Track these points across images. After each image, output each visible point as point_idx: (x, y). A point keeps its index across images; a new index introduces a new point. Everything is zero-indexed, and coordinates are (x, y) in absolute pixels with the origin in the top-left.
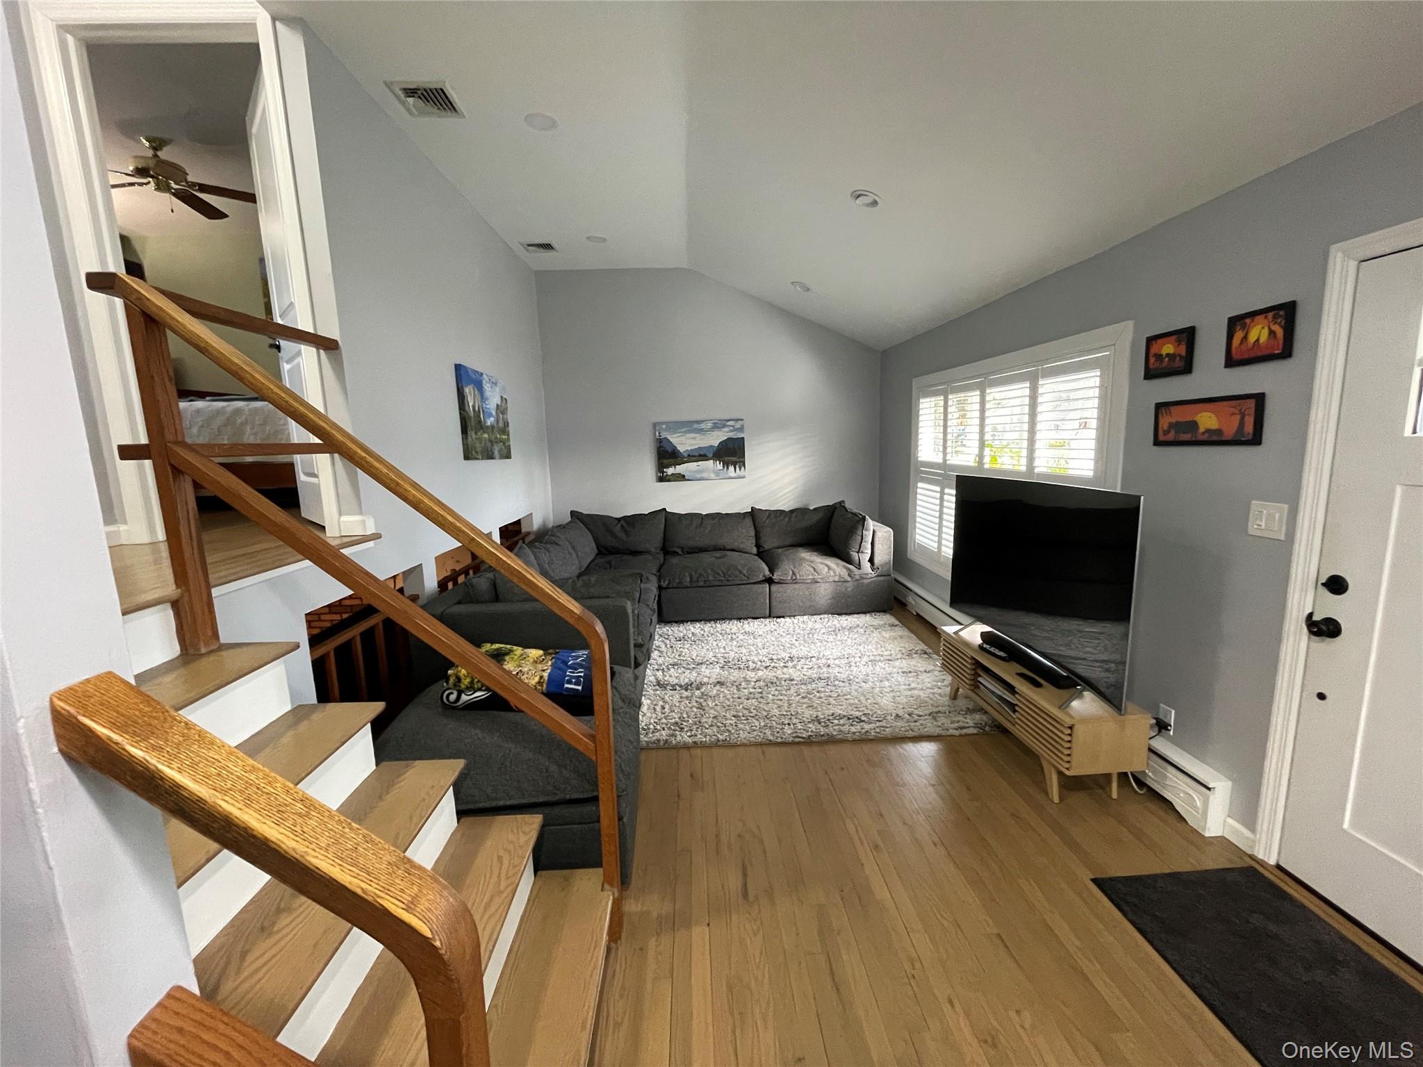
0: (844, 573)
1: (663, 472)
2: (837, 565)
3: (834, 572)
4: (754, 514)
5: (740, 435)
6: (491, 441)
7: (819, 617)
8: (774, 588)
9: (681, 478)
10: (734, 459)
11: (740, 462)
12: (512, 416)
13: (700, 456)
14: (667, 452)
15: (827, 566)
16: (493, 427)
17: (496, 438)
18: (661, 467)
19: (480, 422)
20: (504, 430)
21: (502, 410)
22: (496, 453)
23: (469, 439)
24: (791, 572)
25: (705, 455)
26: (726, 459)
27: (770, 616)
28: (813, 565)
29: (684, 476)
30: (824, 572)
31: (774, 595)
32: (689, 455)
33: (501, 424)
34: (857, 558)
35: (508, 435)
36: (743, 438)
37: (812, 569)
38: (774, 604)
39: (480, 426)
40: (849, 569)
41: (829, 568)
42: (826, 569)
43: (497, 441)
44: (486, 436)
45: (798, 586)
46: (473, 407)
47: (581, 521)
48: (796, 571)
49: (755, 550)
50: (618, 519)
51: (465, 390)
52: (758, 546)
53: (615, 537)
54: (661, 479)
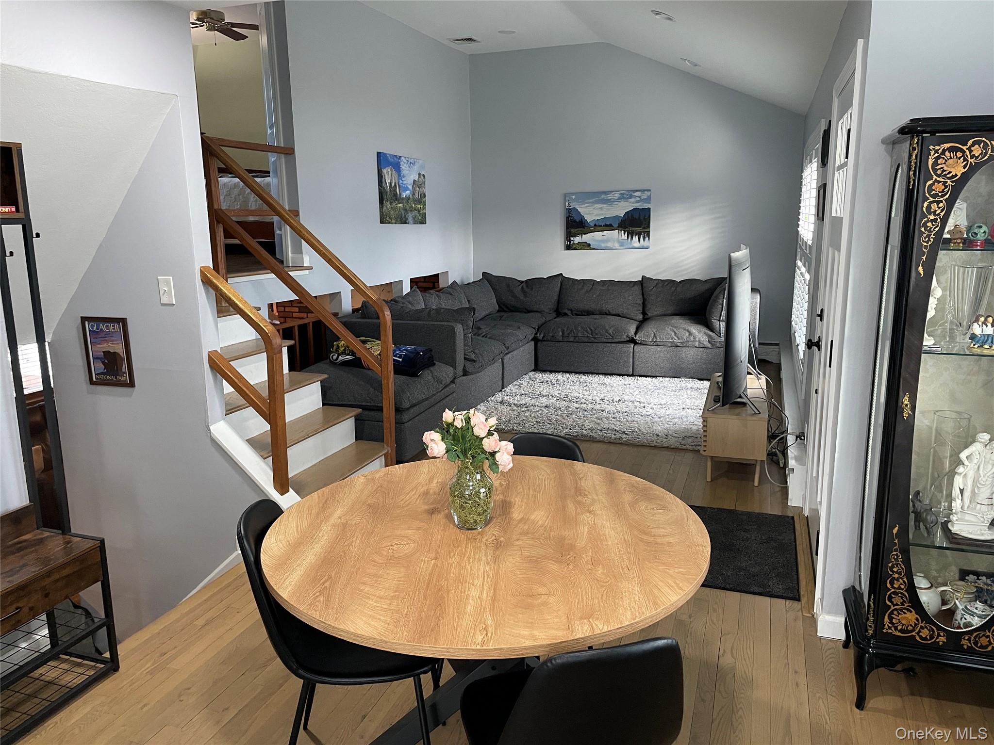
1: (570, 241)
4: (644, 282)
5: (646, 206)
6: (406, 210)
8: (637, 348)
9: (586, 246)
10: (638, 229)
11: (644, 232)
12: (427, 190)
13: (606, 225)
14: (575, 221)
15: (689, 331)
16: (408, 198)
17: (411, 207)
18: (569, 235)
19: (395, 195)
21: (419, 184)
22: (410, 219)
23: (385, 208)
24: (653, 335)
25: (611, 225)
26: (631, 229)
27: (632, 375)
29: (589, 245)
30: (685, 337)
31: (637, 355)
32: (595, 225)
33: (417, 196)
34: (718, 326)
35: (424, 204)
36: (649, 209)
38: (637, 363)
39: (396, 198)
40: (709, 336)
41: (690, 334)
42: (687, 334)
43: (412, 210)
44: (401, 205)
45: (659, 349)
46: (390, 184)
47: (489, 281)
48: (658, 334)
49: (640, 317)
50: (522, 282)
51: (384, 171)
52: (644, 313)
53: (514, 296)
54: (568, 248)
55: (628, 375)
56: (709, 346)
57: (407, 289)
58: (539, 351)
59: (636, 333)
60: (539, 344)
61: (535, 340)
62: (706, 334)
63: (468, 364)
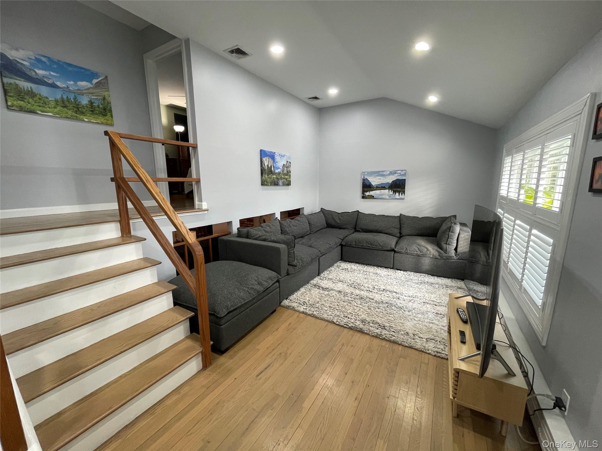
0: (436, 254)
1: (364, 194)
2: (433, 249)
3: (430, 253)
4: (401, 218)
5: (404, 178)
6: (278, 179)
7: (420, 274)
8: (396, 255)
9: (372, 197)
10: (399, 189)
11: (402, 191)
12: (292, 169)
13: (382, 187)
14: (367, 185)
15: (426, 248)
16: (279, 173)
17: (282, 177)
18: (364, 192)
20: (288, 173)
21: (287, 166)
22: (280, 182)
23: (264, 177)
24: (405, 248)
25: (384, 187)
26: (395, 189)
27: (393, 268)
28: (419, 247)
29: (373, 197)
30: (424, 251)
31: (396, 258)
32: (377, 187)
33: (285, 172)
34: (445, 247)
35: (290, 176)
37: (417, 249)
38: (396, 262)
39: (271, 172)
40: (439, 252)
41: (428, 250)
42: (426, 250)
44: (275, 176)
45: (408, 256)
46: (268, 166)
47: (323, 213)
48: (408, 248)
49: (398, 235)
50: (339, 213)
51: (264, 159)
52: (400, 233)
53: (335, 221)
54: (363, 197)
55: (391, 268)
57: (278, 216)
58: (343, 251)
59: (396, 246)
60: (343, 247)
61: (341, 245)
62: (437, 251)
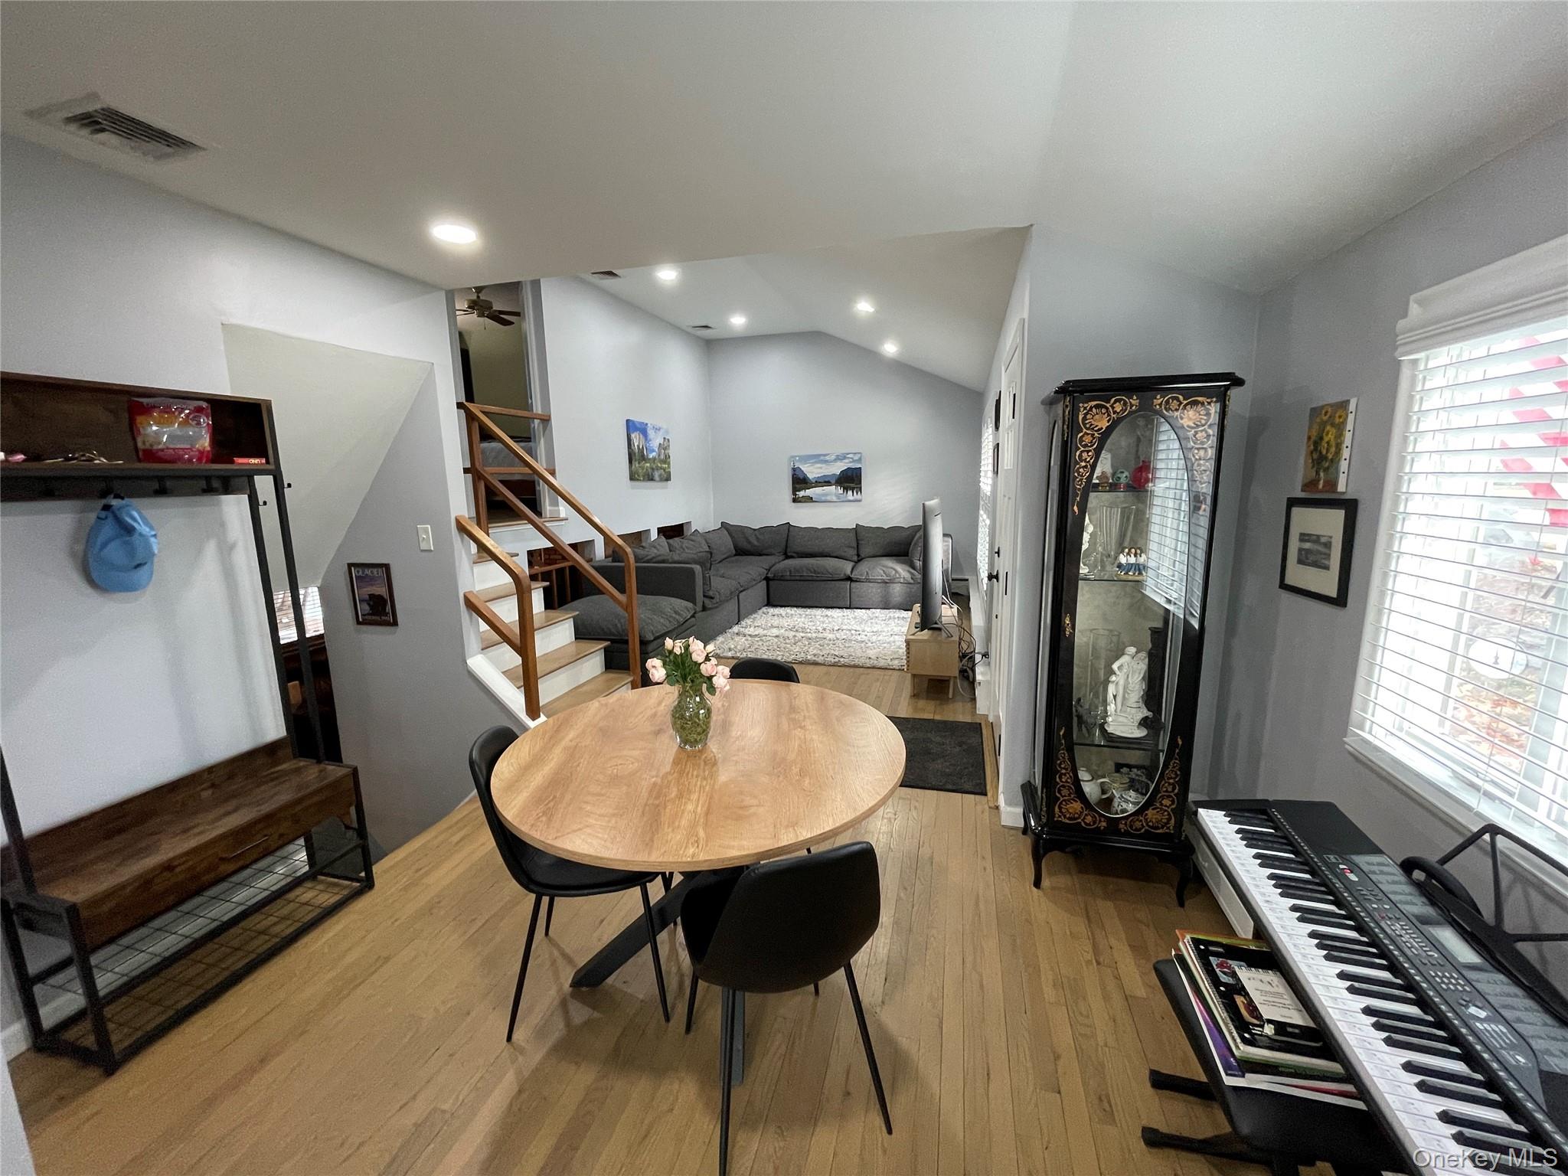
0: (909, 577)
2: (904, 570)
3: (900, 576)
4: (858, 531)
5: (858, 466)
6: (653, 469)
8: (854, 585)
10: (852, 485)
11: (857, 488)
12: (671, 452)
13: (825, 482)
14: (799, 478)
15: (894, 569)
16: (654, 459)
17: (657, 466)
18: (795, 490)
19: (643, 455)
20: (666, 460)
21: (664, 447)
22: (657, 477)
23: (633, 468)
24: (866, 574)
25: (829, 482)
26: (846, 485)
27: (850, 607)
28: (885, 569)
30: (892, 575)
31: (853, 590)
32: (816, 482)
33: (662, 457)
35: (669, 464)
36: (860, 468)
37: (883, 572)
38: (854, 597)
39: (643, 458)
40: (914, 575)
42: (895, 573)
43: (658, 468)
44: (648, 465)
45: (871, 585)
46: (638, 446)
47: (727, 530)
48: (870, 573)
49: (855, 558)
50: (755, 530)
51: (633, 436)
52: (858, 555)
53: (750, 542)
54: (795, 500)
55: (847, 608)
56: (912, 581)
57: (654, 535)
58: (771, 590)
59: (852, 572)
60: (771, 583)
61: (767, 579)
62: (909, 572)
63: (707, 601)
